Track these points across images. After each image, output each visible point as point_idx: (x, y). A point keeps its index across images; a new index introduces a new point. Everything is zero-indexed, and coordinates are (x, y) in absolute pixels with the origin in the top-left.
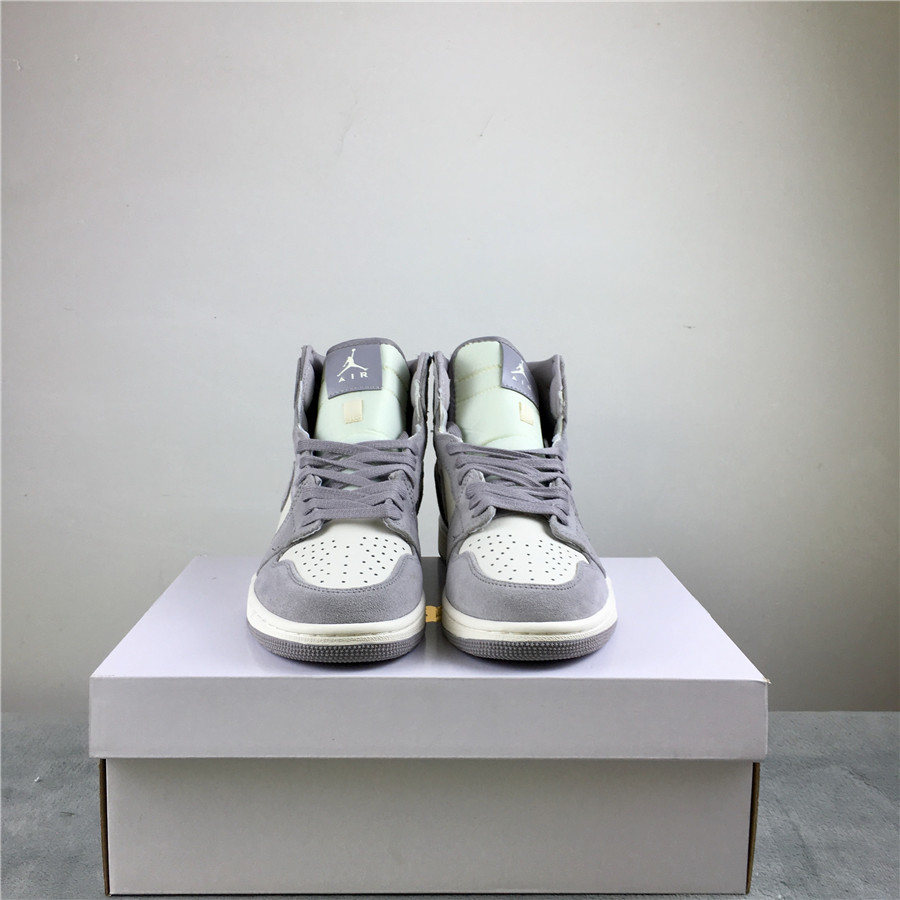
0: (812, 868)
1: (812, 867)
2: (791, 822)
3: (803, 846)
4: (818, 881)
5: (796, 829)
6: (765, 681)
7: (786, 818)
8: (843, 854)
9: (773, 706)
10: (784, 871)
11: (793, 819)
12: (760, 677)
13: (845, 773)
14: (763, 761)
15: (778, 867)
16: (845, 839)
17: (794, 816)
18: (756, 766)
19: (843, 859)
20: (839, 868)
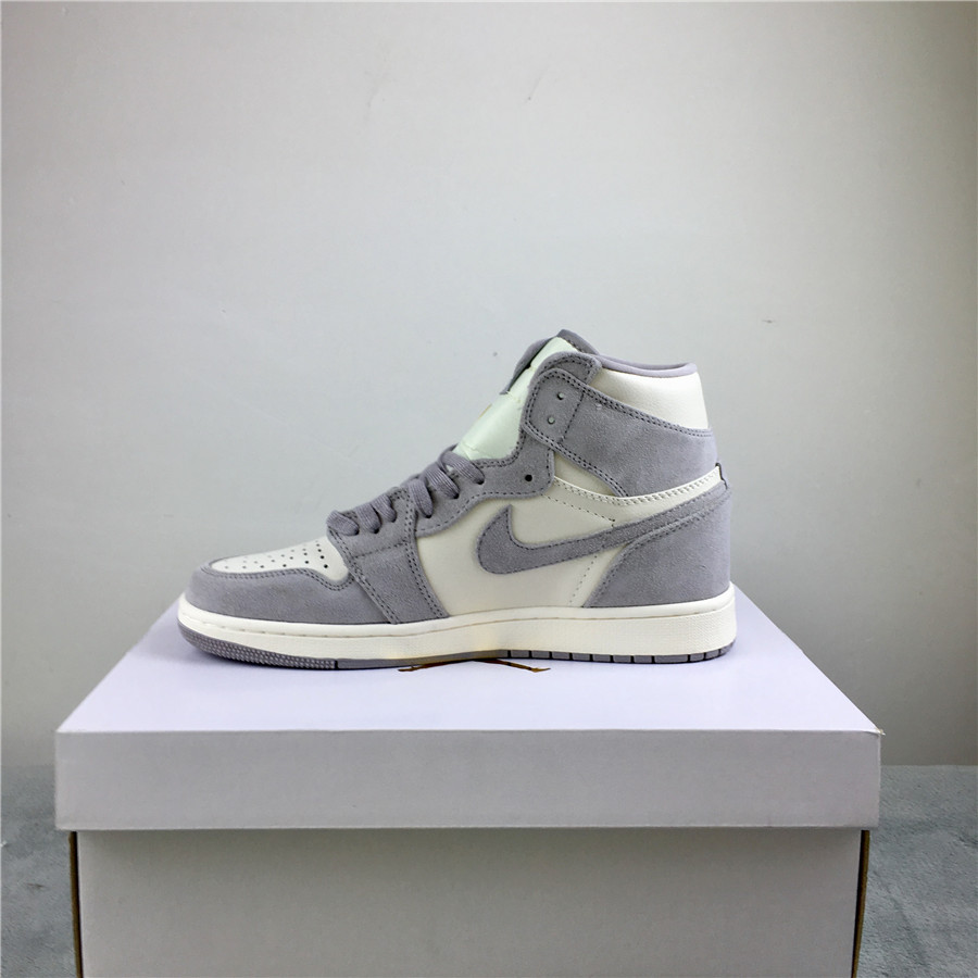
0: (920, 957)
1: (919, 954)
2: (892, 900)
3: (908, 929)
4: (926, 971)
5: (898, 906)
6: (879, 732)
7: (886, 894)
8: (955, 938)
9: (888, 759)
10: (885, 960)
11: (893, 896)
12: (871, 727)
13: (955, 839)
14: (876, 829)
15: (879, 955)
16: (957, 920)
17: (896, 892)
18: (865, 834)
19: (955, 946)
20: (951, 955)
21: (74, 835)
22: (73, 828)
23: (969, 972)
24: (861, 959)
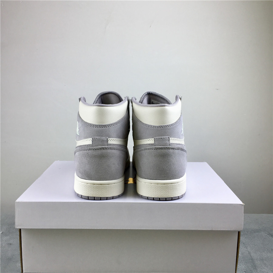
0: (255, 267)
3: (252, 259)
4: (256, 271)
5: (249, 253)
6: (243, 204)
7: (246, 249)
8: (265, 262)
9: (245, 212)
10: (245, 268)
11: (248, 250)
12: (241, 203)
13: (266, 234)
14: (242, 231)
15: (243, 266)
16: (266, 257)
18: (239, 233)
19: (265, 264)
20: (264, 267)
21: (20, 230)
22: (20, 228)
23: (268, 271)
24: (238, 267)
